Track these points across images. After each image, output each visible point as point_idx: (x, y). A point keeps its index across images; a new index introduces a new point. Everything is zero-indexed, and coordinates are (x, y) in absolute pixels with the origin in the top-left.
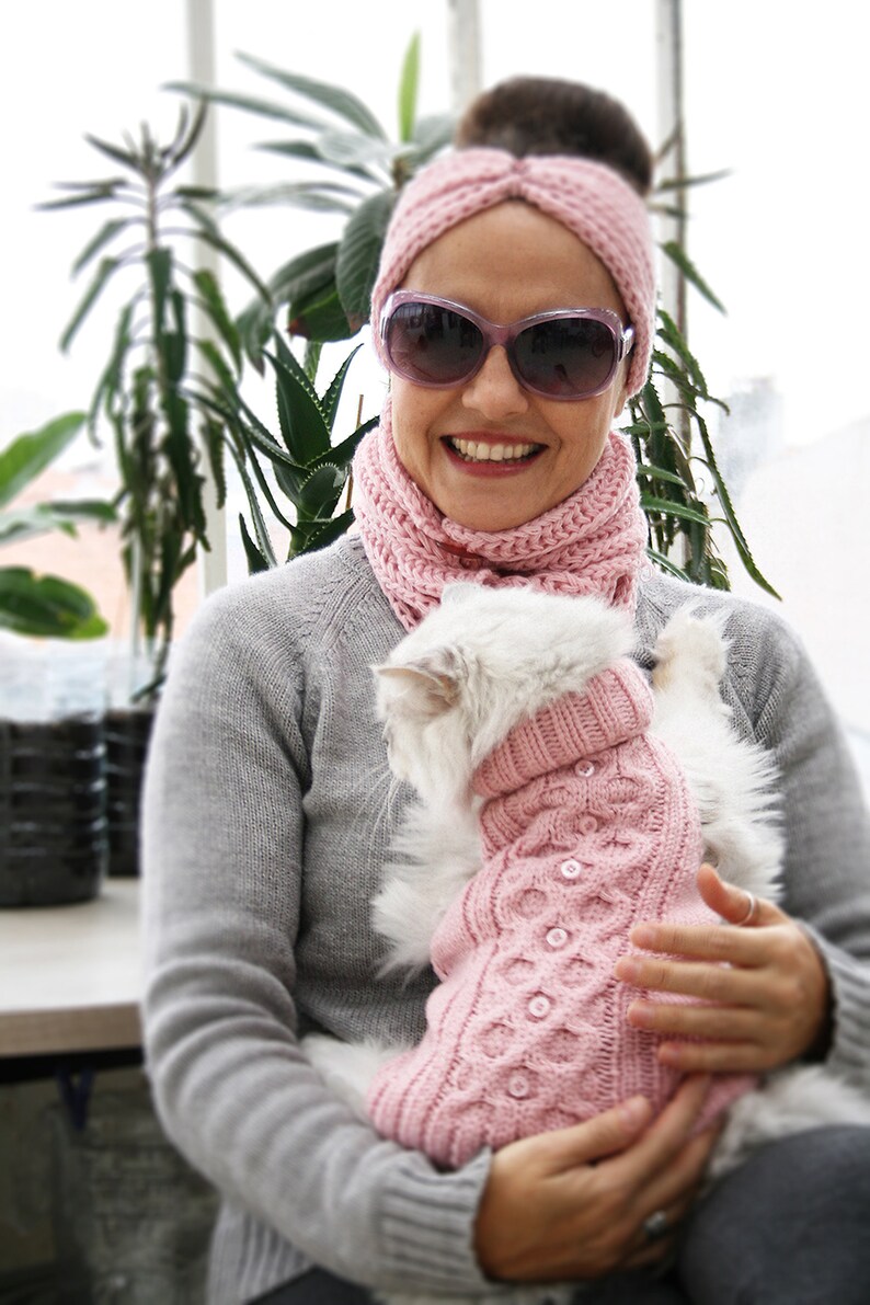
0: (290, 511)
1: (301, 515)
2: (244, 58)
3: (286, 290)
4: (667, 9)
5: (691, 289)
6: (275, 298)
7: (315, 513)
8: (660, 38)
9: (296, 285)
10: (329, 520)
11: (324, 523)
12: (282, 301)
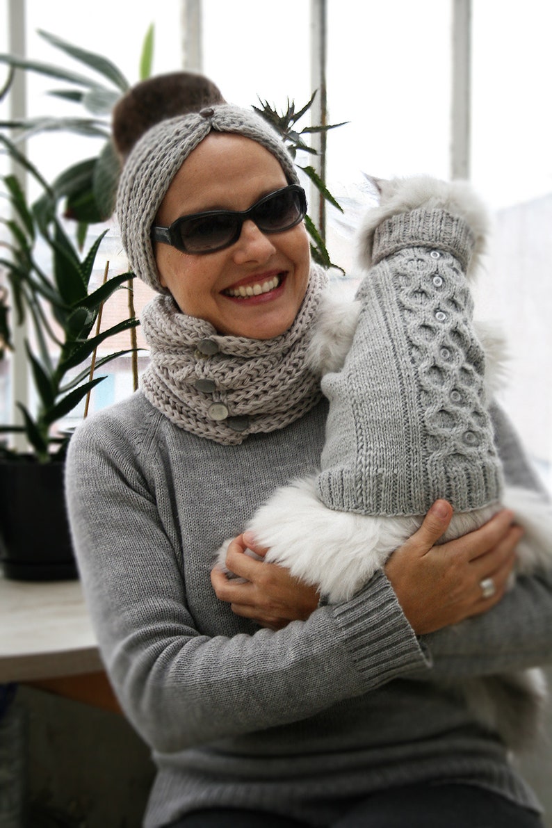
0: (60, 334)
1: (68, 337)
2: (43, 34)
3: (64, 188)
4: (318, 8)
5: (328, 204)
6: (56, 194)
7: (77, 336)
8: (313, 26)
9: (71, 185)
10: (86, 340)
11: (82, 343)
12: (61, 195)
